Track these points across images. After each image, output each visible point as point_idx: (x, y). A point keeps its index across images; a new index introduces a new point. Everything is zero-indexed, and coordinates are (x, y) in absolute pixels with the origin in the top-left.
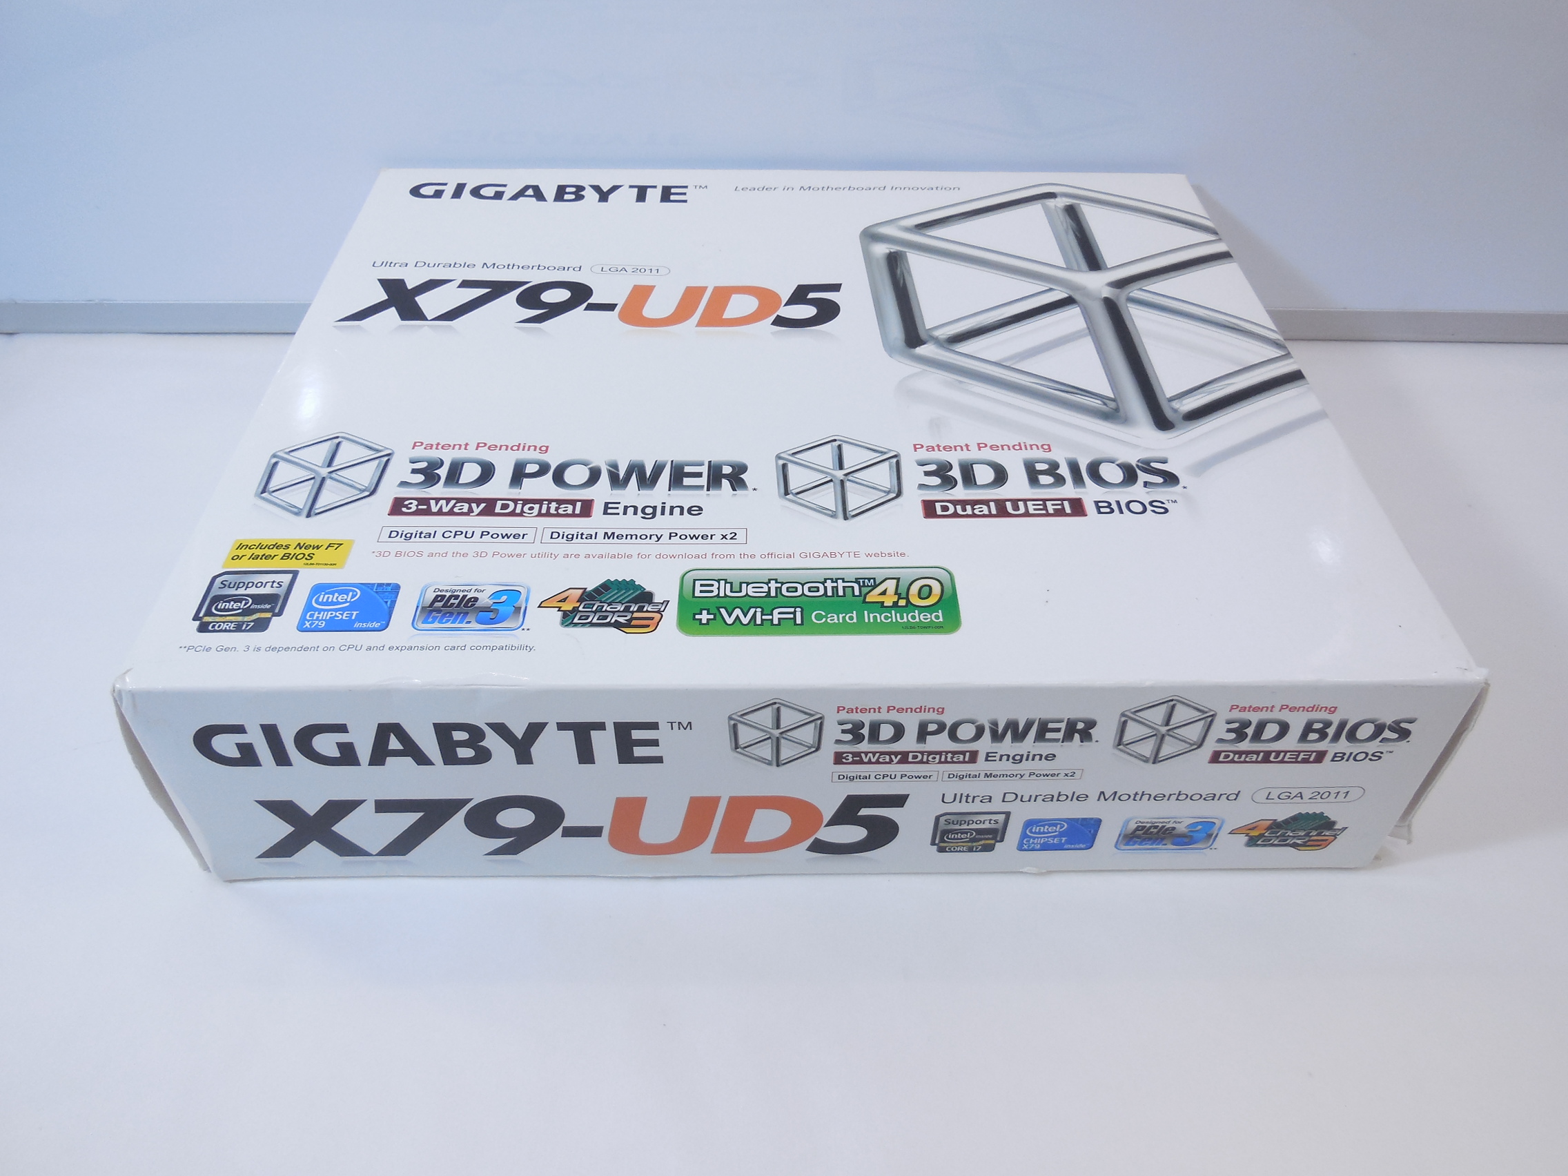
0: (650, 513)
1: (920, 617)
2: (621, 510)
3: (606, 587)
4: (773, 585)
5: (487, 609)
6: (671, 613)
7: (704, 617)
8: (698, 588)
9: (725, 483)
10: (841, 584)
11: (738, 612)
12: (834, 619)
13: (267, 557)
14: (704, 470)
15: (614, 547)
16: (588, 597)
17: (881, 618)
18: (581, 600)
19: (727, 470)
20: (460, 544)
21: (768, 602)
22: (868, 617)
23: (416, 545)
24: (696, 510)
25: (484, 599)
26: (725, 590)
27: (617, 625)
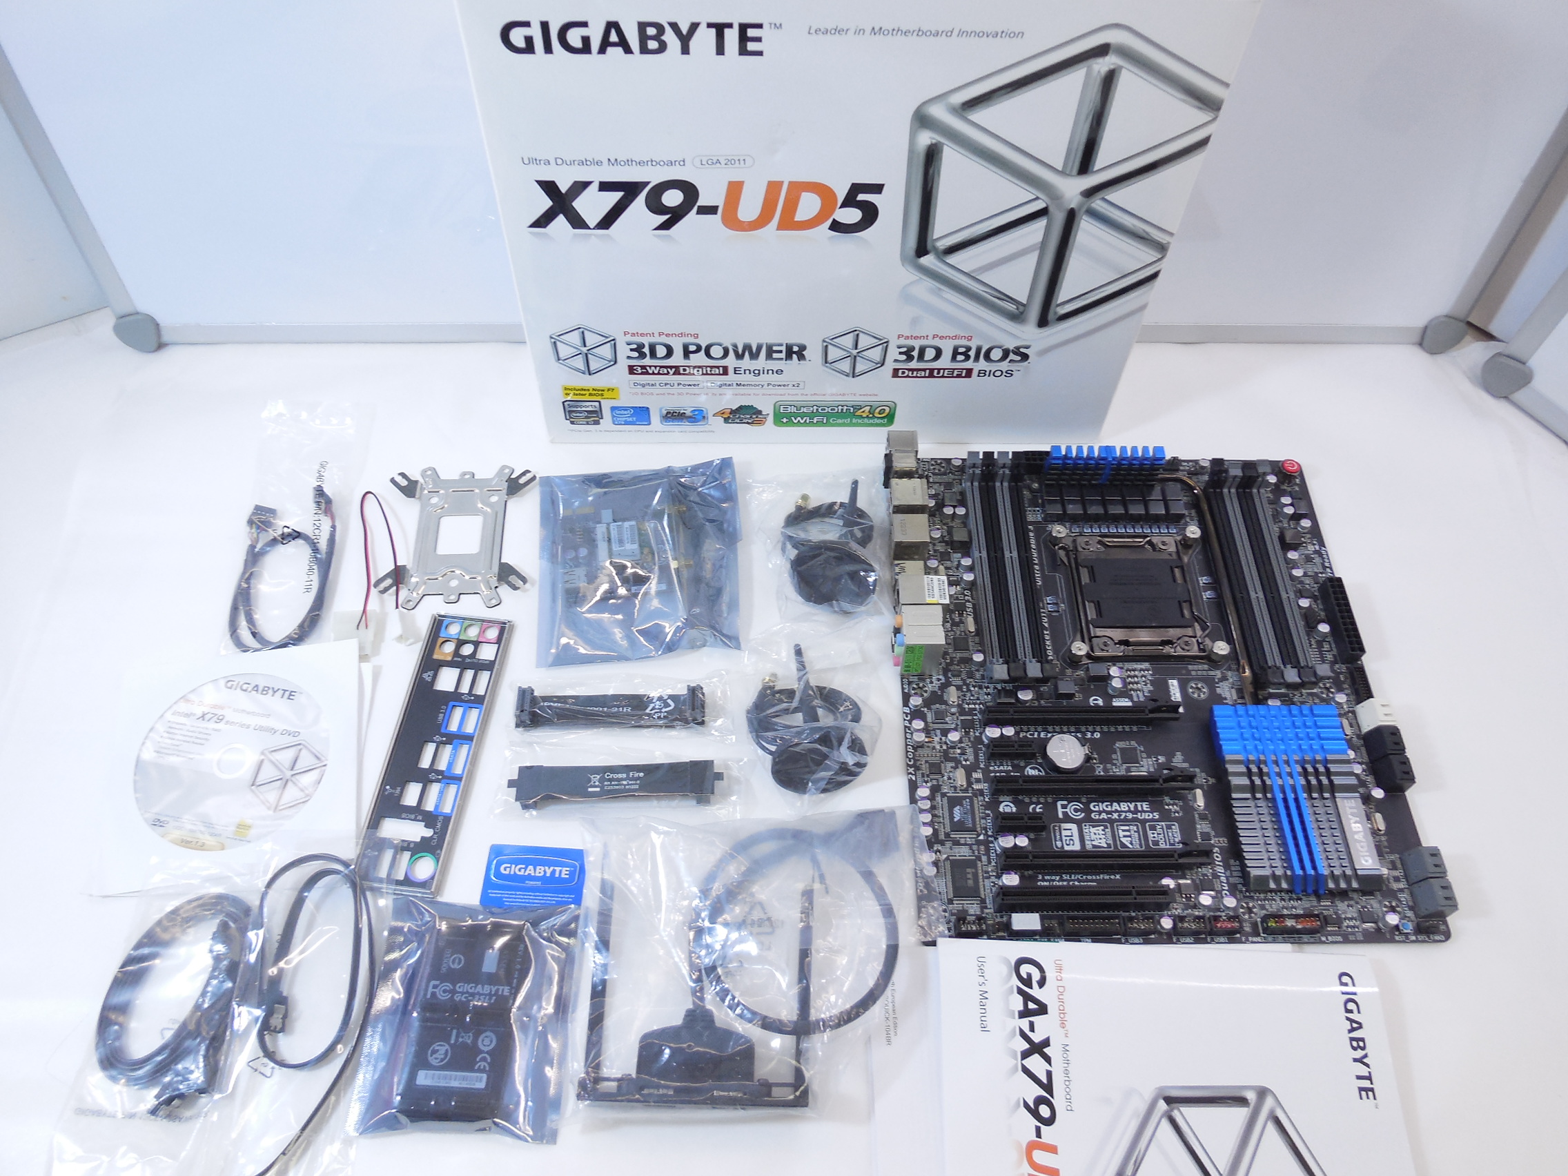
0: (757, 373)
1: (876, 421)
2: (742, 372)
3: (741, 408)
4: (815, 407)
5: (690, 417)
6: (770, 419)
7: (785, 420)
8: (782, 409)
9: (795, 356)
10: (845, 408)
11: (799, 418)
12: (840, 421)
13: (582, 395)
14: (783, 348)
15: (741, 390)
16: (732, 412)
17: (860, 421)
18: (730, 413)
19: (796, 349)
20: (667, 390)
21: (812, 415)
22: (854, 421)
23: (647, 390)
24: (780, 372)
25: (688, 413)
26: (793, 409)
27: (748, 423)
